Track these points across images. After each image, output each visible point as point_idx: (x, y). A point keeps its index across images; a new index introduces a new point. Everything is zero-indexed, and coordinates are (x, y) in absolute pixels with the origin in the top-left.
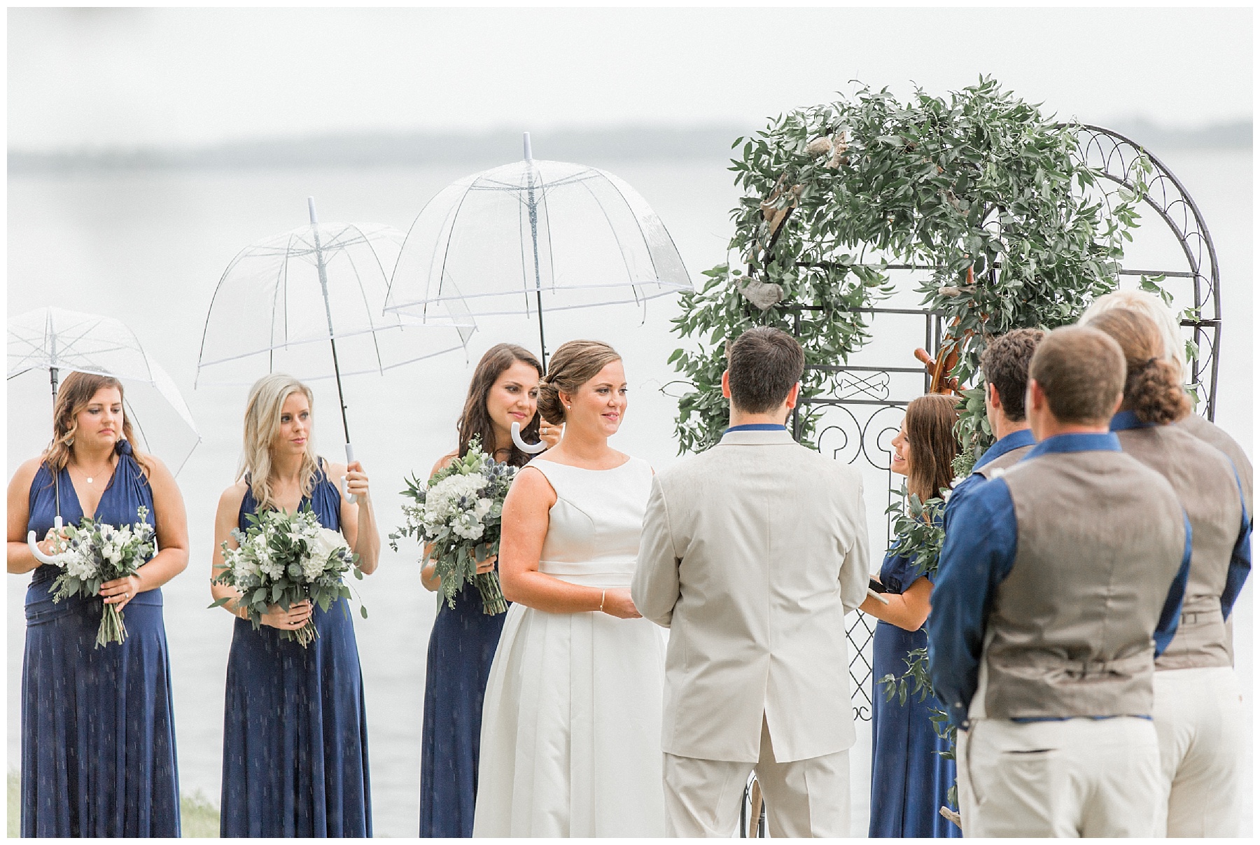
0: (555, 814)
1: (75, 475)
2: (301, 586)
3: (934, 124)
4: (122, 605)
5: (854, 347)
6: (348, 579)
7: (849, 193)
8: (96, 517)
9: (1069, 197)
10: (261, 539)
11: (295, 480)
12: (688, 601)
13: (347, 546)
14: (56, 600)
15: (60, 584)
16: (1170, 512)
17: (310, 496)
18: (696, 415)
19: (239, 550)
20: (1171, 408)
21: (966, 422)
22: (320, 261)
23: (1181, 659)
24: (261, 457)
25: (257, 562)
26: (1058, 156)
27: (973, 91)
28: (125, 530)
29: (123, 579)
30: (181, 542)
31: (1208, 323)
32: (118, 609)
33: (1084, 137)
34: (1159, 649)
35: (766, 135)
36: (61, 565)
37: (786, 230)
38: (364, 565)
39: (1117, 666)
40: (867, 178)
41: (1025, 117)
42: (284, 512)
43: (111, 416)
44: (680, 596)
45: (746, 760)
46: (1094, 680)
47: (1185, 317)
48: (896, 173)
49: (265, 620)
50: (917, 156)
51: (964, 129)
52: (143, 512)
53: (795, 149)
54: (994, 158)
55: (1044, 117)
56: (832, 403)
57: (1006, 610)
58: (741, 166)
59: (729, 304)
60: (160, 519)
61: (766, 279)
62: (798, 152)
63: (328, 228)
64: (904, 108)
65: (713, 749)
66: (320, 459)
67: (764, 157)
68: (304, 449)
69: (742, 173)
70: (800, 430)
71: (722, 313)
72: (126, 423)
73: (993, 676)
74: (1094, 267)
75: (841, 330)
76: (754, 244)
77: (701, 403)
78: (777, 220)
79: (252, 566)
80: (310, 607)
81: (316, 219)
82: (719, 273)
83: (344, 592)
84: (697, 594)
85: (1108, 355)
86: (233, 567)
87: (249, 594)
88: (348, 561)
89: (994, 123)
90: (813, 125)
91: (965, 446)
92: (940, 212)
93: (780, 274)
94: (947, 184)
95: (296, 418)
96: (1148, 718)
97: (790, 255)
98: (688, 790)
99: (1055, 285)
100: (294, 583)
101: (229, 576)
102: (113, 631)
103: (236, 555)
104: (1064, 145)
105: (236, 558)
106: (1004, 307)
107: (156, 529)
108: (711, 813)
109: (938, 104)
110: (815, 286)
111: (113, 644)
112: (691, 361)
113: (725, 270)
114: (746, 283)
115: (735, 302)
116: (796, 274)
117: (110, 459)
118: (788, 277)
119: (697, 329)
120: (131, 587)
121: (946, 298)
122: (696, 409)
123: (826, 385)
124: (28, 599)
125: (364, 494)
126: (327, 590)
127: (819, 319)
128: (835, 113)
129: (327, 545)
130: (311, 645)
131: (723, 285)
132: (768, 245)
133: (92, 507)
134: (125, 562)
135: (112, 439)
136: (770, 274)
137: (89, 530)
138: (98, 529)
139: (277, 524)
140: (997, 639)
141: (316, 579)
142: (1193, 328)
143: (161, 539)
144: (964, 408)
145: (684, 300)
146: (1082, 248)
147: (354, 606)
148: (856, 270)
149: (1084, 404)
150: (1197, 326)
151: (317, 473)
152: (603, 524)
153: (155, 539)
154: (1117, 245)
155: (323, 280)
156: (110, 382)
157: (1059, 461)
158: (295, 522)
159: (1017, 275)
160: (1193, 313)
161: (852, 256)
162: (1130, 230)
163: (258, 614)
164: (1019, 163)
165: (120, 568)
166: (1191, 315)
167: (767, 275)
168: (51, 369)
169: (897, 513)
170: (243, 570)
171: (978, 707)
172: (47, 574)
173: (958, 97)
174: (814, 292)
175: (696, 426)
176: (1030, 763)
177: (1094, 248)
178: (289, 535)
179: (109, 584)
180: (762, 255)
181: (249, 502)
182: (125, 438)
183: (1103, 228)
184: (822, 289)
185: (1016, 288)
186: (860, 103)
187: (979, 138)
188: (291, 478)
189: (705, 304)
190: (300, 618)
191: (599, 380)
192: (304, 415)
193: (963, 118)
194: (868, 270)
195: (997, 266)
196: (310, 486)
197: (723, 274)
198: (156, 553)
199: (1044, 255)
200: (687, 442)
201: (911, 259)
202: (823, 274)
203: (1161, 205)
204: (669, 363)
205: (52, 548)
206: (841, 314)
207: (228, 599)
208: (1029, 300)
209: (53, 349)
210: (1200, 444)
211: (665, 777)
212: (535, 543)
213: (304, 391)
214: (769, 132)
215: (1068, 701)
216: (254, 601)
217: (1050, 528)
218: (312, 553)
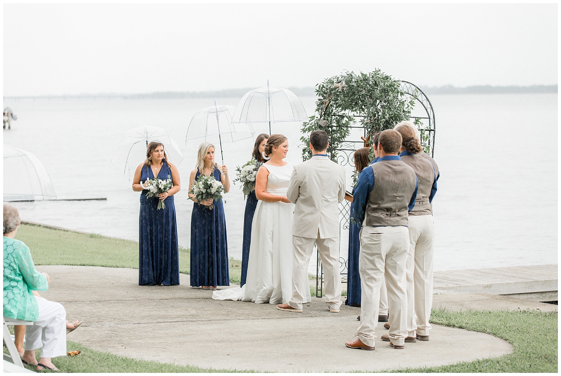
0: (269, 251)
1: (152, 167)
2: (210, 195)
3: (364, 80)
4: (164, 199)
5: (346, 136)
6: (222, 193)
7: (343, 97)
8: (157, 177)
9: (398, 99)
10: (201, 183)
11: (210, 169)
12: (301, 197)
13: (222, 185)
14: (147, 198)
15: (149, 194)
16: (412, 176)
17: (213, 173)
18: (307, 153)
19: (195, 185)
20: (417, 149)
21: (371, 154)
22: (217, 115)
23: (418, 213)
24: (202, 162)
25: (199, 188)
26: (395, 88)
27: (374, 72)
28: (165, 181)
29: (164, 193)
30: (178, 184)
31: (432, 130)
32: (163, 200)
33: (402, 84)
34: (410, 210)
35: (324, 83)
36: (149, 189)
37: (329, 107)
38: (226, 191)
39: (399, 213)
40: (348, 93)
41: (387, 79)
42: (207, 176)
43: (161, 153)
44: (299, 196)
45: (314, 238)
46: (394, 217)
47: (427, 129)
48: (355, 92)
49: (201, 203)
50: (360, 88)
51: (372, 82)
52: (169, 176)
53: (331, 87)
54: (379, 89)
55: (392, 79)
56: (340, 150)
57: (372, 199)
58: (318, 91)
59: (315, 125)
60: (173, 178)
61: (324, 119)
62: (332, 87)
63: (219, 107)
64: (358, 76)
65: (306, 235)
66: (216, 164)
67: (323, 89)
68: (212, 161)
69: (318, 93)
70: (333, 157)
71: (313, 127)
72: (165, 154)
73: (368, 215)
74: (403, 116)
75: (343, 132)
76: (321, 110)
77: (308, 150)
78: (327, 104)
79: (198, 189)
80: (212, 200)
81: (216, 104)
82: (313, 118)
83: (221, 197)
84: (304, 196)
85: (398, 137)
86: (194, 189)
87: (198, 196)
88: (222, 189)
89: (379, 80)
90: (335, 81)
91: (371, 160)
92: (365, 102)
93: (327, 118)
94: (367, 95)
95: (211, 153)
96: (407, 226)
97: (330, 113)
98: (298, 246)
99: (393, 120)
100: (209, 194)
101: (192, 192)
102: (162, 206)
103: (194, 187)
104: (396, 86)
105: (195, 187)
106: (381, 126)
107: (172, 180)
108: (305, 251)
109: (366, 75)
110: (336, 121)
111: (162, 209)
112: (306, 139)
113: (314, 117)
114: (319, 120)
115: (316, 125)
116: (332, 118)
117: (161, 163)
118: (329, 119)
119: (307, 131)
120: (166, 195)
121: (367, 123)
122: (307, 151)
123: (339, 146)
124: (141, 198)
125: (226, 173)
126: (217, 196)
127: (338, 129)
128: (340, 78)
129: (217, 185)
130: (213, 209)
131: (314, 120)
132: (324, 111)
133: (156, 174)
134: (165, 189)
135: (161, 159)
136: (325, 118)
137: (156, 181)
138: (158, 181)
139: (205, 179)
140: (369, 206)
141: (214, 193)
142: (429, 131)
143: (174, 183)
144: (371, 151)
145: (304, 124)
146: (400, 112)
147: (223, 200)
148: (347, 117)
149: (392, 148)
150: (430, 131)
151: (215, 167)
152: (281, 180)
153: (172, 183)
154: (409, 111)
155: (218, 120)
156: (160, 144)
157: (385, 162)
158: (210, 179)
159: (384, 118)
160: (429, 128)
161: (346, 113)
162: (412, 107)
163: (199, 201)
164: (385, 90)
165: (163, 190)
166: (428, 128)
167: (324, 118)
168: (146, 141)
169: (354, 177)
170: (196, 190)
171: (364, 223)
172: (145, 192)
173: (370, 74)
174: (336, 122)
175: (307, 156)
176: (377, 236)
177: (404, 111)
178: (208, 182)
179: (161, 194)
180: (323, 113)
181: (198, 174)
182: (165, 158)
183: (406, 106)
184: (338, 122)
185: (383, 121)
186: (346, 75)
187: (376, 84)
188: (208, 168)
189: (309, 125)
190: (210, 203)
191: (284, 144)
192: (213, 152)
193: (372, 79)
194: (350, 117)
195: (379, 115)
196: (213, 170)
197: (314, 118)
198: (172, 187)
199: (390, 113)
200: (305, 160)
201: (360, 114)
202: (338, 118)
203: (421, 101)
204: (300, 140)
205: (146, 185)
206: (343, 128)
207: (192, 197)
208: (387, 124)
209: (147, 136)
210: (424, 159)
211: (293, 242)
212: (264, 185)
213: (213, 146)
214: (325, 82)
215: (386, 222)
216: (199, 198)
217: (383, 179)
218: (213, 187)
